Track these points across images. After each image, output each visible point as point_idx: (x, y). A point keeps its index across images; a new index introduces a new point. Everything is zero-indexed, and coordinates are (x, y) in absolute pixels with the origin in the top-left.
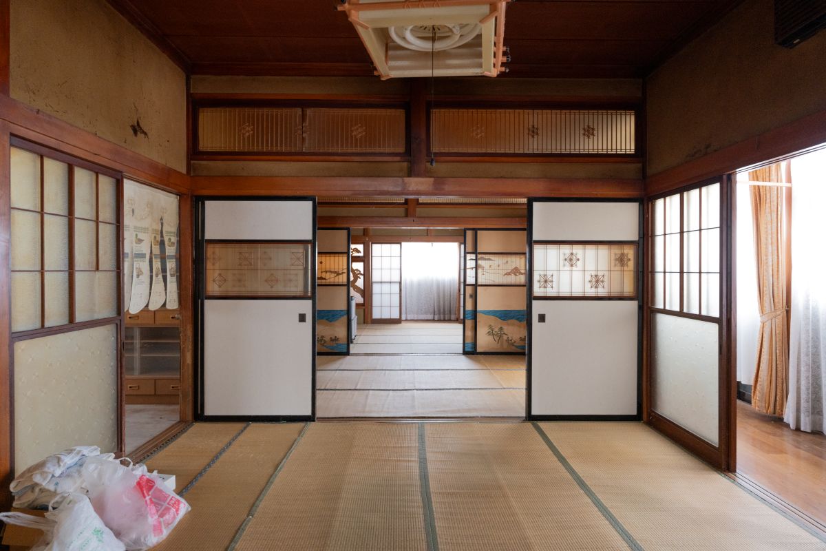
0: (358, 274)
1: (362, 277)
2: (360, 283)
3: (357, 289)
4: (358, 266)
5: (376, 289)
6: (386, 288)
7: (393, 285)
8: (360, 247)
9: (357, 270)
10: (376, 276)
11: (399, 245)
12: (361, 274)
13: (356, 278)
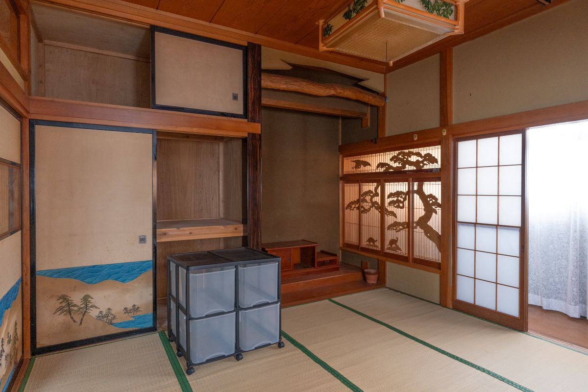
0: (433, 204)
1: (439, 210)
2: (435, 222)
3: (429, 231)
4: (433, 189)
5: (465, 236)
6: (486, 238)
7: (503, 233)
8: (436, 152)
9: (431, 196)
10: (465, 210)
11: (519, 137)
12: (439, 205)
13: (429, 212)
